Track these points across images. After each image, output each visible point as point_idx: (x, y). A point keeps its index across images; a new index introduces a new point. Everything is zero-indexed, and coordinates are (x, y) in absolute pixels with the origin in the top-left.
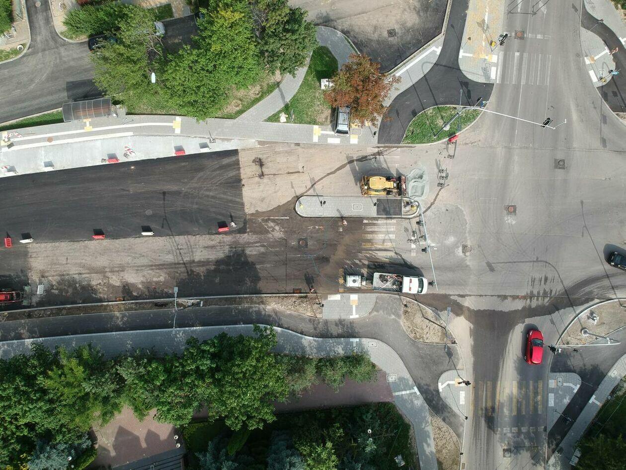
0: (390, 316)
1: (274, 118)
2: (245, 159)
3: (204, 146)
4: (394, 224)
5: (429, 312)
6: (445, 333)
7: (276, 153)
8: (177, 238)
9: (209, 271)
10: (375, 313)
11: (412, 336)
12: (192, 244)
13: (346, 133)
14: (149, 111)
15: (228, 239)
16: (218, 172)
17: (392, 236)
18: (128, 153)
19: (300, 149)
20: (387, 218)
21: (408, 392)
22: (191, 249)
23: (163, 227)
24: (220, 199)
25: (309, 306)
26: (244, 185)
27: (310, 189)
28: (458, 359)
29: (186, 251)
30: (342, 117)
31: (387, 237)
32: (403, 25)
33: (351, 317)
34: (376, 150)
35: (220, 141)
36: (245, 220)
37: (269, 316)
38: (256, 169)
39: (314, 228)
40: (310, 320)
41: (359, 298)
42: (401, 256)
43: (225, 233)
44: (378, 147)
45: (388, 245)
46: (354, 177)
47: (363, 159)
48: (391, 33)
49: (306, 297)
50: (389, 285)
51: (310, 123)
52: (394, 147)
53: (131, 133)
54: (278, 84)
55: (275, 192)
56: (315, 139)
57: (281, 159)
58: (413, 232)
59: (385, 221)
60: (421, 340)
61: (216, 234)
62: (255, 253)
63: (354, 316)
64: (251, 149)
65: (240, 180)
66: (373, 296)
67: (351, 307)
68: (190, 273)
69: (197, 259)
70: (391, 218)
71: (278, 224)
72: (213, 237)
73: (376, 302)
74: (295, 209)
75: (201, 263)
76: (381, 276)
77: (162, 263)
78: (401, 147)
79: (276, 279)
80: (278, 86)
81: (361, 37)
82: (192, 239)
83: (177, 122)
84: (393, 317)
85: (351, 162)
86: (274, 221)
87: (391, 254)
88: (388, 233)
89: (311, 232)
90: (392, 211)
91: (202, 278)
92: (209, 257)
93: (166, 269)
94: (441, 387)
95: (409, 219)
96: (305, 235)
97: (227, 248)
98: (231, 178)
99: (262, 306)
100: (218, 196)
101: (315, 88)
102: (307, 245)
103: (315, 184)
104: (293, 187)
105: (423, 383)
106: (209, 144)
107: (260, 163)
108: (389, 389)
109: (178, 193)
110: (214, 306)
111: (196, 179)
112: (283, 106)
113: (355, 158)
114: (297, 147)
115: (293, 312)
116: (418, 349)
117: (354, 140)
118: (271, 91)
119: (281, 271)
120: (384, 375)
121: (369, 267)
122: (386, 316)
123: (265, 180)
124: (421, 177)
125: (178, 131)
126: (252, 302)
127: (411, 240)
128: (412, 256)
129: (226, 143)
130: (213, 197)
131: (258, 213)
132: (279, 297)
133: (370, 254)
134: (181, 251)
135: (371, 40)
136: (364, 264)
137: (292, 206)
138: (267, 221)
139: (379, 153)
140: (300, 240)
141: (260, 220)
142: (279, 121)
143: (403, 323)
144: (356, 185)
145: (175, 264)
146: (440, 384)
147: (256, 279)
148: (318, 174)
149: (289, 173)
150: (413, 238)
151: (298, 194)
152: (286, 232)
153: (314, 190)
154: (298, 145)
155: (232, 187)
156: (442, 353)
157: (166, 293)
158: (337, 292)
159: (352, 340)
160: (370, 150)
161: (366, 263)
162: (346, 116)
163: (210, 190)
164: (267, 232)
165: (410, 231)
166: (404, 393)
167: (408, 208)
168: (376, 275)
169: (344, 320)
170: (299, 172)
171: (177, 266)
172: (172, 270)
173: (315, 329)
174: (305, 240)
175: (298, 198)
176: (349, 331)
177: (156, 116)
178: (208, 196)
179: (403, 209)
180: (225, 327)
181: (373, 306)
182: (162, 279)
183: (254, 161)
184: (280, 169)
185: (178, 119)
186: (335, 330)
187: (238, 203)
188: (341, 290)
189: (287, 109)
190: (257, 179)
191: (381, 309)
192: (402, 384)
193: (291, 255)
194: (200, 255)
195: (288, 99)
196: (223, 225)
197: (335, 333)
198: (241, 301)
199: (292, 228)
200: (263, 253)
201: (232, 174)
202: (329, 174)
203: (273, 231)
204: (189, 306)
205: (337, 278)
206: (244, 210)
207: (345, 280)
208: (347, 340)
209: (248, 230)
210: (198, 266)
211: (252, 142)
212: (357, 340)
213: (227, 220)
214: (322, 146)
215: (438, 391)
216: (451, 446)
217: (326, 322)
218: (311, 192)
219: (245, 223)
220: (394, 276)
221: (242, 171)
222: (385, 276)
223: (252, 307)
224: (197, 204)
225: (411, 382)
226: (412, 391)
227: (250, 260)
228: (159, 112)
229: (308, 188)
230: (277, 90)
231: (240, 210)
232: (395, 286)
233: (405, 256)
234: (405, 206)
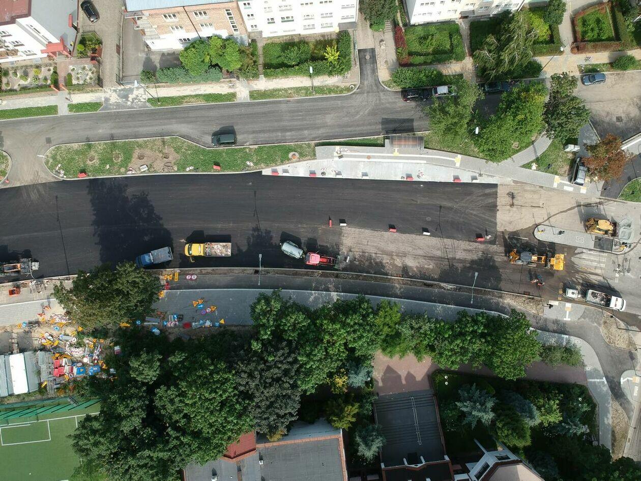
0: (593, 323)
1: (528, 166)
2: (501, 192)
3: (474, 178)
4: (605, 257)
5: (622, 325)
6: (631, 343)
7: (526, 191)
8: (445, 240)
9: (465, 267)
10: (583, 319)
11: (607, 340)
12: (456, 246)
13: (582, 185)
14: (439, 148)
15: (482, 247)
16: (481, 198)
17: (603, 265)
18: (421, 175)
19: (543, 191)
20: (600, 251)
21: (598, 380)
22: (454, 249)
23: (436, 231)
24: (480, 217)
25: (534, 306)
26: (498, 210)
27: (546, 220)
28: (637, 363)
29: (450, 250)
30: (581, 174)
31: (599, 266)
32: (628, 115)
33: (565, 319)
34: (598, 201)
35: (486, 176)
36: (496, 235)
37: (505, 308)
38: (508, 200)
40: (534, 316)
41: (572, 307)
42: (607, 281)
43: (481, 242)
44: (600, 199)
45: (598, 271)
46: (580, 217)
47: (588, 205)
48: (619, 119)
49: (533, 299)
50: (597, 300)
51: (553, 173)
52: (612, 201)
53: (425, 162)
54: (533, 142)
55: (521, 219)
56: (555, 185)
57: (528, 196)
58: (619, 265)
59: (598, 253)
60: (613, 345)
61: (473, 242)
62: (500, 260)
63: (567, 319)
64: (508, 185)
65: (496, 206)
66: (584, 307)
67: (566, 311)
68: (451, 266)
69: (458, 257)
70: (603, 252)
71: (519, 242)
72: (471, 243)
73: (584, 312)
74: (533, 233)
75: (460, 261)
76: (593, 293)
77: (432, 255)
78: (617, 201)
79: (512, 282)
80: (533, 144)
81: (597, 118)
82: (456, 242)
83: (458, 159)
84: (596, 324)
85: (579, 206)
86: (517, 239)
87: (600, 278)
88: (599, 262)
90: (605, 247)
91: (460, 271)
92: (467, 257)
93: (435, 260)
94: (622, 381)
95: (617, 254)
97: (480, 254)
98: (489, 203)
99: (501, 300)
100: (479, 215)
101: (559, 149)
103: (550, 217)
104: (534, 217)
105: (610, 375)
106: (478, 177)
107: (512, 196)
108: (585, 375)
109: (450, 209)
110: (465, 293)
111: (465, 200)
112: (534, 158)
113: (582, 204)
114: (540, 189)
115: (522, 308)
116: (610, 350)
117: (583, 190)
118: (527, 147)
119: (517, 277)
120: (584, 365)
121: (582, 285)
122: (590, 323)
123: (514, 209)
124: (629, 226)
125: (458, 165)
126: (494, 296)
127: (616, 271)
128: (615, 283)
129: (490, 178)
130: (475, 215)
131: (506, 232)
132: (513, 295)
133: (584, 275)
134: (447, 250)
135: (603, 122)
136: (579, 282)
137: (532, 231)
138: (512, 239)
139: (600, 203)
141: (507, 237)
142: (531, 169)
143: (602, 330)
144: (581, 223)
145: (442, 258)
146: (622, 379)
147: (499, 279)
148: (553, 211)
149: (532, 206)
150: (617, 269)
151: (537, 223)
153: (550, 222)
154: (542, 187)
155: (490, 210)
156: (627, 356)
157: (432, 277)
158: (556, 299)
159: (563, 336)
160: (594, 200)
161: (581, 281)
162: (584, 174)
163: (473, 210)
164: (511, 247)
165: (616, 264)
166: (596, 380)
167: (617, 247)
168: (590, 291)
169: (559, 321)
170: (539, 207)
171: (443, 260)
172: (439, 262)
173: (537, 323)
175: (537, 226)
176: (562, 329)
177: (444, 152)
178: (472, 214)
179: (614, 247)
180: (472, 309)
181: (581, 314)
182: (431, 267)
183: (508, 194)
184: (526, 203)
185: (459, 156)
186: (552, 327)
187: (492, 222)
188: (560, 298)
189: (537, 160)
190: (508, 207)
191: (587, 317)
192: (595, 374)
194: (460, 255)
195: (539, 154)
196: (480, 236)
197: (551, 329)
198: (485, 293)
200: (505, 261)
201: (491, 200)
202: (561, 212)
204: (448, 290)
205: (558, 289)
206: (496, 228)
207: (565, 291)
208: (560, 335)
209: (497, 243)
210: (457, 262)
211: (509, 180)
212: (567, 336)
213: (483, 233)
214: (560, 191)
215: (620, 383)
216: (623, 425)
217: (546, 320)
218: (547, 223)
219: (496, 237)
220: (603, 294)
221: (498, 199)
222: (596, 293)
223: (492, 299)
224: (463, 218)
225: (602, 372)
226: (602, 380)
227: (497, 264)
228: (446, 150)
229: (545, 219)
230: (532, 146)
231: (493, 228)
232: (603, 302)
233: (610, 282)
234: (615, 245)
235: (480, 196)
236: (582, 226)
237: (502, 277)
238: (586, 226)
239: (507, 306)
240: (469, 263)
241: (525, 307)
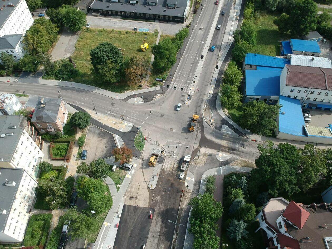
1: (118, 189)
2: (128, 203)
3: (118, 216)
4: (166, 160)
5: (197, 157)
6: (204, 155)
7: (130, 191)
8: (149, 236)
9: (165, 227)
10: (194, 173)
11: (203, 164)
12: (153, 230)
13: (132, 166)
14: (97, 234)
15: (155, 216)
16: (129, 214)
17: (170, 162)
19: (132, 183)
20: (164, 162)
21: (221, 170)
22: (155, 231)
23: (143, 241)
24: (139, 215)
25: (187, 194)
26: (137, 206)
27: (146, 183)
28: (213, 153)
29: (155, 234)
30: (127, 166)
32: (105, 144)
33: (194, 181)
34: (141, 160)
35: (119, 210)
37: (187, 208)
38: (133, 200)
39: (160, 185)
40: (192, 194)
41: (188, 177)
43: (153, 217)
44: (140, 159)
45: (173, 163)
46: (147, 168)
47: (142, 164)
48: (106, 147)
49: (183, 194)
50: (185, 166)
51: (124, 178)
52: (142, 154)
53: (103, 243)
54: (107, 185)
55: (144, 195)
56: (130, 177)
57: (133, 190)
58: (171, 155)
59: (165, 163)
60: (205, 162)
61: (152, 220)
62: (163, 208)
63: (193, 180)
64: (126, 199)
65: (135, 206)
66: (188, 172)
67: (190, 180)
68: (164, 234)
69: (159, 230)
71: (155, 197)
72: (153, 222)
73: (190, 172)
74: (152, 190)
75: (161, 229)
76: (182, 167)
77: (157, 245)
78: (143, 153)
79: (175, 203)
80: (108, 185)
81: (103, 156)
82: (151, 230)
83: (106, 224)
84: (196, 168)
85: (142, 168)
87: (176, 163)
88: (169, 163)
90: (162, 160)
91: (167, 230)
92: (160, 225)
93: (160, 243)
94: (221, 160)
95: (166, 156)
96: (162, 188)
97: (159, 217)
99: (183, 210)
100: (138, 216)
101: (113, 173)
102: (165, 189)
103: (145, 181)
104: (144, 189)
105: (219, 165)
106: (118, 214)
107: (132, 198)
108: (219, 175)
109: (132, 231)
110: (179, 228)
111: (129, 223)
112: (115, 185)
113: (141, 167)
114: (131, 184)
115: (188, 200)
116: (208, 163)
117: (135, 165)
118: (108, 188)
119: (172, 200)
120: (215, 175)
121: (178, 171)
122: (195, 170)
123: (138, 197)
124: (154, 149)
125: (109, 224)
126: (181, 213)
128: (179, 158)
129: (120, 208)
130: (138, 218)
131: (149, 203)
132: (181, 203)
133: (174, 170)
134: (155, 235)
135: (106, 153)
136: (177, 172)
138: (153, 200)
139: (142, 159)
140: (163, 191)
141: (152, 203)
142: (120, 187)
143: (199, 165)
145: (159, 239)
146: (220, 160)
147: (173, 209)
148: (142, 179)
149: (139, 189)
150: (172, 156)
151: (147, 187)
152: (159, 195)
153: (147, 182)
154: (130, 184)
155: (137, 210)
156: (210, 157)
157: (169, 246)
158: (184, 183)
159: (201, 182)
160: (140, 162)
162: (127, 164)
163: (135, 218)
164: (157, 201)
165: (170, 156)
166: (221, 171)
167: (163, 155)
168: (181, 168)
169: (194, 183)
170: (139, 185)
171: (160, 238)
172: (161, 241)
173: (195, 193)
175: (148, 188)
176: (198, 183)
177: (100, 232)
178: (137, 220)
179: (163, 156)
180: (188, 225)
181: (192, 173)
182: (163, 246)
183: (130, 200)
184: (136, 191)
185: (104, 223)
186: (197, 187)
187: (143, 210)
189: (116, 184)
190: (137, 200)
191: (193, 171)
192: (218, 171)
193: (168, 195)
194: (158, 229)
195: (113, 183)
196: (149, 217)
197: (198, 187)
198: (179, 218)
199: (158, 192)
200: (164, 205)
201: (132, 209)
202: (144, 176)
203: (157, 199)
204: (177, 238)
205: (179, 182)
207: (181, 179)
208: (201, 184)
209: (154, 208)
210: (162, 230)
211: (123, 199)
212: (202, 181)
213: (148, 214)
214: (133, 176)
215: (222, 161)
216: (241, 162)
217: (194, 189)
218: (148, 183)
219: (151, 208)
220: (183, 163)
221: (132, 205)
223: (183, 214)
224: (138, 225)
225: (218, 168)
226: (221, 168)
227: (165, 209)
228: (99, 230)
230: (109, 186)
231: (146, 209)
232: (186, 164)
233: (177, 160)
234: (162, 156)
235: (128, 214)
236: (151, 168)
237: (172, 207)
238: (152, 166)
239: (187, 207)
240: (163, 224)
241: (188, 198)
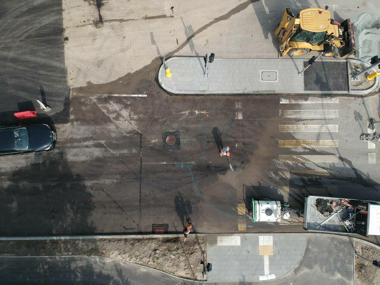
0: (333, 274)
4: (335, 106)
10: (305, 270)
16: (24, 18)
17: (334, 128)
20: (325, 96)
24: (25, 62)
25: (182, 258)
26: (67, 39)
27: (184, 45)
31: (324, 130)
33: (262, 278)
36: (67, 99)
37: (108, 277)
39: (192, 113)
41: (275, 243)
42: (350, 163)
45: (326, 144)
46: (262, 24)
49: (176, 240)
55: (123, 51)
58: (371, 121)
59: (319, 101)
62: (83, 158)
63: (267, 276)
65: (62, 30)
66: (304, 237)
67: (261, 260)
70: (331, 96)
71: (126, 106)
73: (307, 250)
74: (157, 80)
76: (319, 203)
79: (121, 207)
84: (338, 276)
86: (119, 100)
87: (333, 160)
88: (326, 121)
89: (187, 121)
90: (331, 83)
95: (362, 96)
96: (175, 125)
98: (45, 27)
99: (95, 259)
102: (178, 143)
103: (193, 36)
104: (153, 42)
107: (97, 1)
115: (151, 270)
121: (291, 183)
122: (325, 275)
123: (106, 29)
126: (77, 251)
127: (367, 135)
130: (14, 60)
131: (91, 88)
132: (126, 240)
133: (294, 159)
136: (282, 179)
137: (153, 74)
138: (106, 100)
140: (167, 134)
141: (94, 99)
144: (266, 37)
148: (197, 19)
149: (146, 18)
150: (370, 131)
151: (163, 53)
152: (139, 120)
153: (192, 47)
155: (46, 42)
158: (234, 231)
161: (288, 175)
164: (107, 120)
165: (365, 118)
168: (311, 200)
169: (249, 284)
170: (164, 16)
174: (176, 135)
175: (160, 61)
178: (6, 59)
179: (352, 81)
181: (300, 258)
184: (131, 12)
187: (53, 69)
188: (242, 227)
190: (91, 28)
191: (316, 262)
193: (149, 163)
198: (55, 247)
199: (153, 113)
200: (98, 159)
201: (47, 20)
202: (217, 20)
203: (117, 118)
205: (234, 204)
206: (66, 82)
207: (250, 209)
209: (72, 117)
213: (35, 99)
218: (186, 50)
219: (67, 104)
220: (345, 201)
221: (65, 15)
223: (74, 260)
229: (181, 42)
231: (59, 82)
233: (358, 164)
236: (269, 45)
238: (277, 42)
241: (159, 267)
